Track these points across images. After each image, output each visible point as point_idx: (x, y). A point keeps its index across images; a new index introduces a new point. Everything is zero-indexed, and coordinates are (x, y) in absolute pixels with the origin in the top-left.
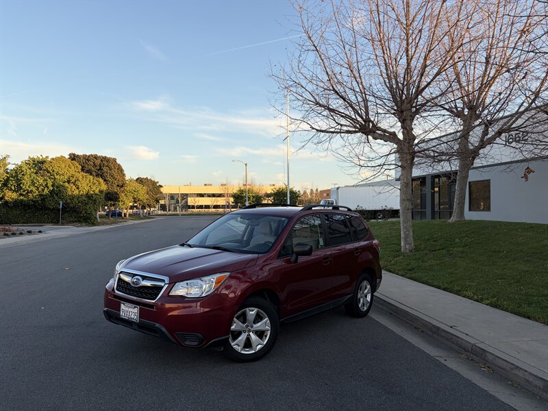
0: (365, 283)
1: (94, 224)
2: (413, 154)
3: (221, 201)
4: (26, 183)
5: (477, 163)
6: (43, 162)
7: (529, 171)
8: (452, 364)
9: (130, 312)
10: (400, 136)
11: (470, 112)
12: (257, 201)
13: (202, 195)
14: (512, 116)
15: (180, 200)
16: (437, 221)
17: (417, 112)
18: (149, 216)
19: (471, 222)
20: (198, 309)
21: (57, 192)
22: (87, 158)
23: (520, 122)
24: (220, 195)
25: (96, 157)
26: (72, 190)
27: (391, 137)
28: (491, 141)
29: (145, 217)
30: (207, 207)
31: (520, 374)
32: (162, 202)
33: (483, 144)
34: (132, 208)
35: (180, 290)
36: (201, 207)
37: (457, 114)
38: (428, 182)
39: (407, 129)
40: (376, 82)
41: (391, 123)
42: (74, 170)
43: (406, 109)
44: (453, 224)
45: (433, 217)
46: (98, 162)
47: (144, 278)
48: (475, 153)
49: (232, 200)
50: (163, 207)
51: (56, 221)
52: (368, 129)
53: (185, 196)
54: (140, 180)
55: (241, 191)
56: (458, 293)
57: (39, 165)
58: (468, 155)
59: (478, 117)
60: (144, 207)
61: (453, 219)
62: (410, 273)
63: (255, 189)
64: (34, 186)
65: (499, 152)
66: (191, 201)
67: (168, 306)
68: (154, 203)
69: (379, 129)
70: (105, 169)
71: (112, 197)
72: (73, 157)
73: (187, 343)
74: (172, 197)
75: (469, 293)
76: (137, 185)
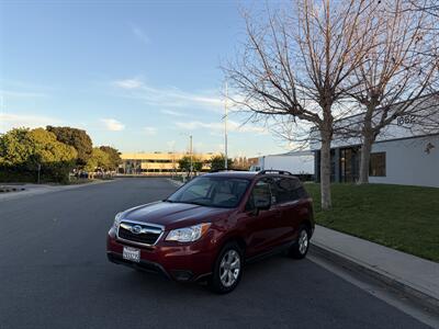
1: (66, 184)
2: (332, 132)
3: (168, 166)
4: (11, 148)
5: (378, 138)
6: (25, 133)
7: (430, 146)
9: (131, 254)
10: (321, 117)
11: (372, 99)
12: (199, 166)
13: (152, 161)
14: (405, 102)
15: (134, 165)
16: (343, 183)
17: (335, 98)
18: (109, 177)
19: (373, 185)
20: (189, 251)
21: (35, 158)
22: (61, 130)
23: (411, 107)
24: (168, 161)
25: (69, 129)
26: (48, 157)
27: (314, 118)
28: (388, 122)
29: (107, 179)
30: (157, 170)
32: (120, 166)
33: (383, 124)
34: (96, 171)
35: (174, 236)
36: (152, 171)
37: (363, 101)
39: (327, 112)
42: (51, 139)
44: (359, 187)
45: (340, 181)
46: (70, 133)
47: (143, 227)
48: (377, 131)
49: (177, 165)
50: (121, 171)
51: (35, 181)
52: (295, 111)
53: (139, 161)
54: (103, 148)
55: (186, 158)
56: (372, 240)
57: (21, 135)
58: (371, 133)
59: (379, 103)
60: (105, 171)
61: (359, 183)
62: (331, 224)
63: (197, 156)
64: (17, 153)
65: (394, 131)
66: (143, 166)
67: (164, 249)
68: (113, 166)
69: (305, 111)
70: (76, 139)
71: (80, 163)
72: (50, 129)
73: (180, 278)
74: (128, 162)
75: (381, 241)
76: (100, 152)
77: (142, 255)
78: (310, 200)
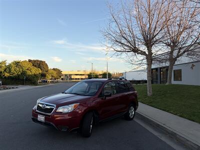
0: (132, 107)
1: (36, 85)
2: (152, 60)
3: (83, 77)
4: (13, 69)
5: (176, 63)
6: (19, 62)
8: (163, 139)
9: (41, 118)
10: (147, 53)
11: (173, 44)
12: (97, 77)
13: (77, 75)
14: (189, 46)
15: (69, 77)
16: (162, 84)
17: (153, 44)
18: (57, 82)
19: (174, 85)
20: (67, 117)
21: (24, 73)
22: (35, 61)
23: (192, 48)
24: (83, 75)
25: (38, 61)
26: (29, 73)
27: (143, 53)
28: (181, 55)
29: (56, 83)
30: (79, 79)
31: (189, 143)
32: (62, 77)
33: (178, 56)
34: (51, 79)
35: (60, 110)
36: (76, 79)
37: (168, 45)
38: (159, 70)
39: (149, 50)
40: (138, 33)
41: (143, 48)
42: (30, 65)
43: (149, 43)
44: (167, 85)
46: (39, 62)
47: (47, 105)
48: (175, 59)
49: (87, 76)
50: (62, 79)
51: (23, 84)
52: (135, 50)
53: (70, 75)
54: (54, 69)
55: (91, 73)
56: (168, 111)
57: (17, 64)
58: (173, 60)
59: (176, 46)
60: (55, 79)
61: (167, 84)
62: (150, 104)
63: (96, 73)
64: (16, 71)
65: (184, 59)
66: (73, 77)
67: (55, 116)
68: (58, 77)
69: (139, 50)
70: (41, 65)
71: (43, 75)
72: (30, 61)
73: (63, 130)
74: (66, 75)
75: (172, 112)
76: (53, 71)
77: (46, 119)
78: (136, 92)
